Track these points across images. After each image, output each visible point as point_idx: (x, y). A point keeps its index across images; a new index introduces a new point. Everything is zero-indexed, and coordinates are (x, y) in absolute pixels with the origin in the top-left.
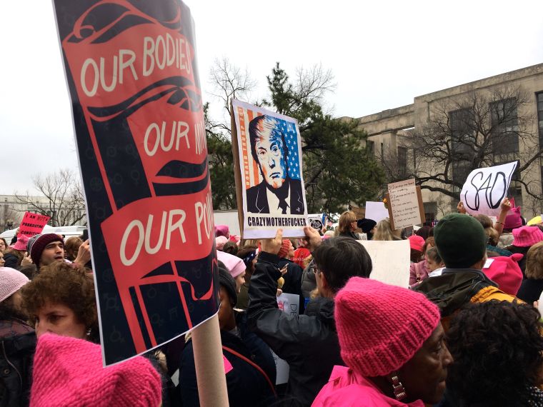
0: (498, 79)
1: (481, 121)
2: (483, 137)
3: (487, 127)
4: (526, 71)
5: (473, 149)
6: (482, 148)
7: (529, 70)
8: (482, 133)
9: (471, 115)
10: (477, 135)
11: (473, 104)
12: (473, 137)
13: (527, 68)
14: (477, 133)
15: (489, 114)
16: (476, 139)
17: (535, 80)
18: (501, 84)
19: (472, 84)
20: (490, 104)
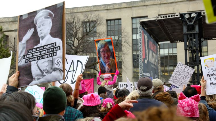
0: (87, 9)
1: (77, 32)
2: (77, 41)
3: (80, 36)
4: (102, 7)
5: (72, 48)
6: (77, 48)
7: (104, 6)
8: (77, 39)
9: (71, 27)
10: (74, 40)
11: (73, 20)
12: (72, 40)
13: (103, 5)
14: (74, 38)
15: (81, 28)
16: (73, 42)
17: (106, 12)
18: (89, 11)
19: (73, 8)
20: (82, 22)
